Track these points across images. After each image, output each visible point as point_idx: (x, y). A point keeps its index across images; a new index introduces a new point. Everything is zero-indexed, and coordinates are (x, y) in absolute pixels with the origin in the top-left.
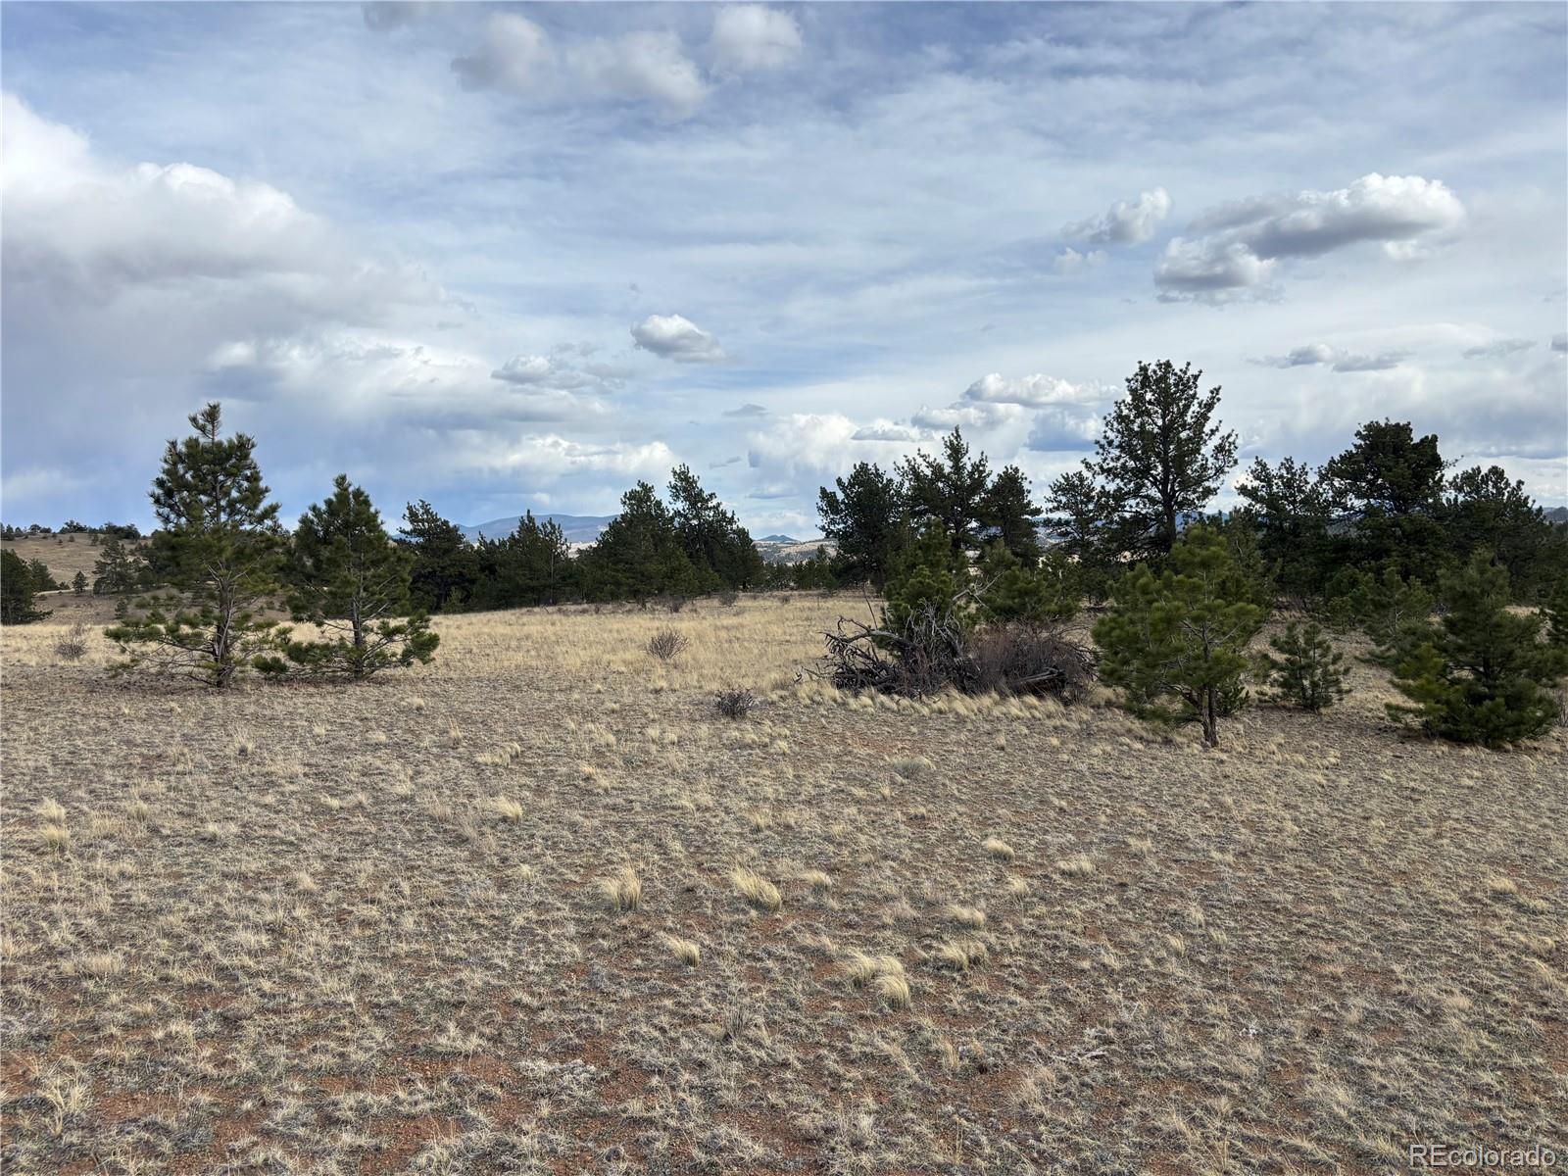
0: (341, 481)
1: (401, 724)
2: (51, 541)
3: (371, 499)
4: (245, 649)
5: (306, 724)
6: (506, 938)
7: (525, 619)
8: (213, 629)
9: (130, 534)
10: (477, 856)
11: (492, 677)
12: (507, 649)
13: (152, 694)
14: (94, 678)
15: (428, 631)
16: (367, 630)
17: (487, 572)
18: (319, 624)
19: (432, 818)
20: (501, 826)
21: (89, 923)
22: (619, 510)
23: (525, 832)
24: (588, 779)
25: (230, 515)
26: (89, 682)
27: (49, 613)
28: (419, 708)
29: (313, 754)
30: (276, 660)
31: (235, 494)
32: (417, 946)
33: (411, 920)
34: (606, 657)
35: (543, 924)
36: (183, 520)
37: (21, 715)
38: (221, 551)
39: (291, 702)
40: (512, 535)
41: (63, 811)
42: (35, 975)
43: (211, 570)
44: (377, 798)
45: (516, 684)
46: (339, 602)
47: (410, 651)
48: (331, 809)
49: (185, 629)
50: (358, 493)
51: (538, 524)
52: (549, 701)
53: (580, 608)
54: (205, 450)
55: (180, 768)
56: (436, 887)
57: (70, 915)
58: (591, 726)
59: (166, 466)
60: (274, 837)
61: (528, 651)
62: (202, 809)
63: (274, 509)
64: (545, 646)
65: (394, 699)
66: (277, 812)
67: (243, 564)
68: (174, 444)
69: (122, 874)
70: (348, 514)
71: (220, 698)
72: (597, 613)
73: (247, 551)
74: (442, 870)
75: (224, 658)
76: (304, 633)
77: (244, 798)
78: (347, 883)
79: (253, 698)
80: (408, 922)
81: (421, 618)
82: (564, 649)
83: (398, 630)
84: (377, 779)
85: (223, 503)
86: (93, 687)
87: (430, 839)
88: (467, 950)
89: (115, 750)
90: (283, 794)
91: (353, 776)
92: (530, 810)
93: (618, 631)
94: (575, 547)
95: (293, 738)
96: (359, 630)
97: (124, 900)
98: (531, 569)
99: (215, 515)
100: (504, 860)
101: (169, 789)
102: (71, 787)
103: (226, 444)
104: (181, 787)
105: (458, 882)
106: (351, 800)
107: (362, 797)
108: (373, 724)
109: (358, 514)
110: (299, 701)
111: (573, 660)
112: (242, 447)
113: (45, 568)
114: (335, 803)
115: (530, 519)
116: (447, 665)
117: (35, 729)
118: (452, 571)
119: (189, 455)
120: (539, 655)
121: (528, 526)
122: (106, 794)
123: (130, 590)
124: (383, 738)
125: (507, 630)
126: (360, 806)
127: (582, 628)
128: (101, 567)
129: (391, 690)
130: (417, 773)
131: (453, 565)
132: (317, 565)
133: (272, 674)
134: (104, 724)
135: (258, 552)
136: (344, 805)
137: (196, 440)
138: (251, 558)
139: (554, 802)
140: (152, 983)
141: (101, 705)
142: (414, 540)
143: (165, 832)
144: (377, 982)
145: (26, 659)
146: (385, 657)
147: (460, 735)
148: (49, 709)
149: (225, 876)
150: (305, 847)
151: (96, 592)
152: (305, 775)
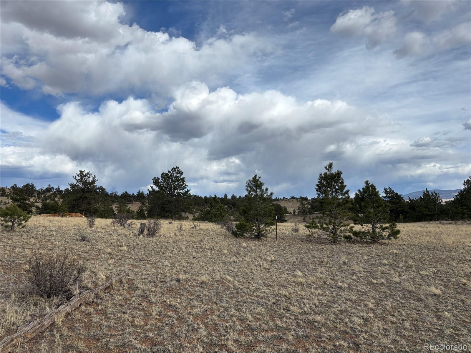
0: (367, 182)
1: (391, 258)
2: (287, 201)
3: (376, 187)
4: (341, 232)
5: (361, 255)
6: (443, 337)
7: (427, 225)
8: (332, 226)
9: (306, 199)
10: (426, 306)
11: (419, 245)
12: (423, 235)
13: (317, 243)
14: (302, 238)
15: (396, 229)
16: (376, 228)
17: (412, 209)
18: (362, 225)
19: (408, 291)
20: (434, 297)
21: (313, 306)
22: (463, 187)
23: (443, 300)
24: (465, 284)
25: (336, 193)
26: (301, 239)
27: (288, 220)
28: (396, 253)
29: (365, 265)
30: (349, 236)
31: (337, 187)
32: (411, 334)
33: (408, 324)
34: (463, 240)
35: (457, 335)
36: (324, 195)
37: (287, 247)
38: (334, 204)
39: (355, 248)
40: (421, 197)
41: (302, 274)
42: (303, 318)
43: (331, 209)
44: (388, 281)
45: (429, 248)
46: (367, 219)
47: (390, 235)
48: (373, 283)
49: (325, 226)
50: (372, 186)
51: (430, 193)
52: (443, 255)
53: (448, 222)
54: (329, 176)
55: (328, 265)
56: (414, 314)
57: (309, 304)
58: (462, 265)
59: (319, 181)
60: (358, 290)
61: (431, 237)
62: (336, 278)
63: (348, 191)
64: (437, 235)
65: (387, 250)
66: (358, 282)
67: (340, 207)
68: (321, 174)
69: (319, 294)
70: (369, 192)
71: (335, 246)
72: (455, 224)
73: (341, 204)
74: (415, 309)
75: (335, 234)
76: (358, 228)
77: (347, 276)
78: (384, 308)
79: (344, 246)
80: (407, 325)
81: (394, 224)
82: (445, 237)
83: (386, 228)
84: (387, 275)
85: (334, 190)
86: (302, 240)
87: (409, 298)
88: (430, 338)
89: (311, 259)
90: (358, 276)
91: (379, 273)
92: (444, 293)
93: (466, 231)
94: (444, 200)
95: (358, 260)
96: (374, 227)
97: (321, 302)
98: (428, 208)
99: (332, 194)
100: (437, 309)
101: (327, 271)
102: (302, 268)
103: (334, 173)
104: (330, 271)
105: (422, 314)
106: (379, 281)
107: (383, 280)
108: (382, 257)
109: (372, 192)
110: (357, 248)
111: (450, 241)
112: (339, 174)
113: (286, 208)
114: (375, 281)
115: (427, 191)
116: (402, 240)
117: (291, 251)
118: (400, 209)
119: (325, 177)
120: (435, 238)
121: (426, 194)
122: (311, 271)
123: (306, 214)
124: (386, 262)
125: (422, 229)
126: (382, 283)
127: (450, 229)
128: (299, 208)
129: (385, 247)
130: (400, 275)
131: (400, 207)
132: (361, 208)
133: (348, 239)
134: (307, 251)
135: (344, 204)
136: (378, 282)
137: (327, 173)
138: (342, 206)
139: (452, 291)
140: (332, 327)
141: (305, 246)
142: (386, 199)
143: (328, 283)
144: (400, 343)
145: (285, 232)
146: (382, 236)
147: (413, 264)
148: (293, 246)
149: (347, 299)
150: (368, 294)
151: (298, 215)
152: (364, 271)
